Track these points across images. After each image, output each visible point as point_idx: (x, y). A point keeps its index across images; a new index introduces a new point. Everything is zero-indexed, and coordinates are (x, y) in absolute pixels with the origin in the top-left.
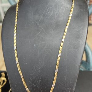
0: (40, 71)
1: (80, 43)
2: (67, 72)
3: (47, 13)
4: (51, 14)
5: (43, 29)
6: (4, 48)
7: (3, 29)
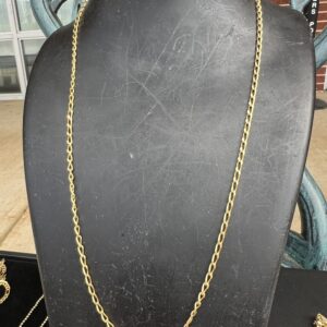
0: (146, 243)
1: (289, 152)
2: (241, 251)
3: (176, 52)
4: (188, 57)
5: (159, 102)
6: (30, 164)
7: (29, 100)
